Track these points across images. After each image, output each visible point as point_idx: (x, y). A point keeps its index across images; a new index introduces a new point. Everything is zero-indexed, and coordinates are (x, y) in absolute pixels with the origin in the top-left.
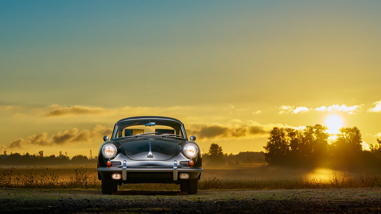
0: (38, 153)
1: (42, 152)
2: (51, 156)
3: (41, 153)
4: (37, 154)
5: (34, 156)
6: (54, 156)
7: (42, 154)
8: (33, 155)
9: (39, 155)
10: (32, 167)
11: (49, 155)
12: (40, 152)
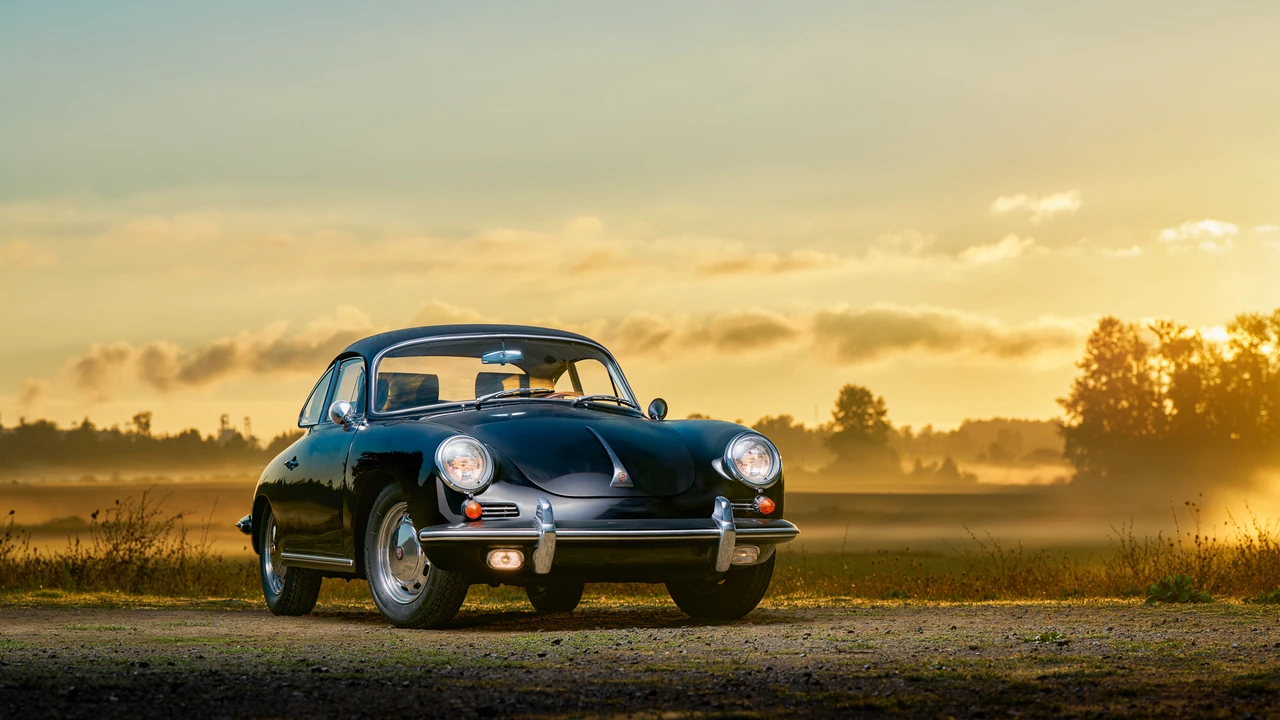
0: (131, 421)
1: (147, 415)
2: (184, 435)
3: (143, 420)
4: (127, 424)
5: (115, 432)
6: (194, 433)
7: (147, 425)
8: (109, 428)
9: (134, 428)
10: (103, 478)
11: (174, 431)
12: (137, 419)
